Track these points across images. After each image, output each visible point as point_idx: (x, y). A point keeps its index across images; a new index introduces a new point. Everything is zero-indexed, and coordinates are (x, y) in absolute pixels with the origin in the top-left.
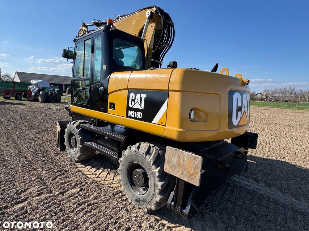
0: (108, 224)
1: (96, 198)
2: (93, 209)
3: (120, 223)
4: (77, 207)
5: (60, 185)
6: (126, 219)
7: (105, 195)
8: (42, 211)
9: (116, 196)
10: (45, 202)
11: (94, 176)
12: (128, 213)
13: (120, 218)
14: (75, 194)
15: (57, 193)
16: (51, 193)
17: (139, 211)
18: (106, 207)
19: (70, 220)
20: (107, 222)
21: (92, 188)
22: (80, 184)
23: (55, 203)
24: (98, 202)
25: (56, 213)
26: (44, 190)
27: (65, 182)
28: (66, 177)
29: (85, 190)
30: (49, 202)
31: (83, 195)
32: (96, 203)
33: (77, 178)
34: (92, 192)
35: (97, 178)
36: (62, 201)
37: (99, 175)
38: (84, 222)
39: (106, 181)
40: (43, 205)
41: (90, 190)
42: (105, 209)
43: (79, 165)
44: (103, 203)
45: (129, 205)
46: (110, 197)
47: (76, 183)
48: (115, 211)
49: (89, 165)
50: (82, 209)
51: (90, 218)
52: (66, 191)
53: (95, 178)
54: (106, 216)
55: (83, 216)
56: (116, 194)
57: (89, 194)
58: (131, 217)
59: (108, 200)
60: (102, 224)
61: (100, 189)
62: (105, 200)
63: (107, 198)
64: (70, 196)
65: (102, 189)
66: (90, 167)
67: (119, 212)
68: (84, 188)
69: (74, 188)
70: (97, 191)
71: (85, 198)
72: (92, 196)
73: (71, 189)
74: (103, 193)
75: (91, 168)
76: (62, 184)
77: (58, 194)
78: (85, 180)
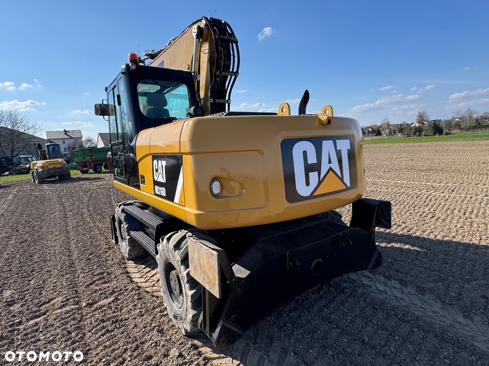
0: (126, 349)
1: (129, 312)
2: (117, 328)
3: (142, 349)
4: (98, 325)
5: (92, 293)
6: (152, 344)
7: (141, 308)
8: (56, 329)
9: (156, 310)
10: (64, 316)
11: (143, 280)
12: (158, 335)
13: (146, 341)
14: (104, 306)
15: (84, 304)
16: (77, 304)
17: (177, 332)
18: (136, 326)
19: (81, 343)
20: (125, 347)
21: (130, 297)
22: (118, 291)
23: (74, 319)
24: (128, 318)
25: (69, 333)
26: (71, 300)
27: (100, 290)
28: (105, 283)
29: (119, 300)
30: (69, 317)
31: (113, 309)
32: (125, 320)
33: (118, 282)
34: (128, 303)
35: (145, 282)
36: (86, 315)
37: (151, 277)
38: (98, 345)
39: (154, 287)
40: (60, 321)
41: (127, 300)
42: (133, 328)
43: (131, 264)
44: (135, 319)
45: (168, 322)
46: (147, 311)
47: (113, 291)
48: (143, 332)
49: (142, 264)
50: (103, 328)
51: (107, 340)
52: (97, 302)
53: (143, 282)
54: (130, 338)
55: (100, 337)
56: (157, 307)
57: (122, 306)
58: (160, 340)
59: (142, 316)
60: (118, 349)
61: (140, 299)
62: (138, 316)
63: (142, 312)
64: (97, 309)
65: (142, 298)
66: (143, 266)
67: (149, 332)
68: (119, 297)
69: (107, 297)
70: (134, 302)
71: (114, 312)
72: (125, 309)
73: (103, 299)
74: (139, 305)
75: (144, 268)
76: (96, 292)
77: (85, 307)
78: (126, 286)
